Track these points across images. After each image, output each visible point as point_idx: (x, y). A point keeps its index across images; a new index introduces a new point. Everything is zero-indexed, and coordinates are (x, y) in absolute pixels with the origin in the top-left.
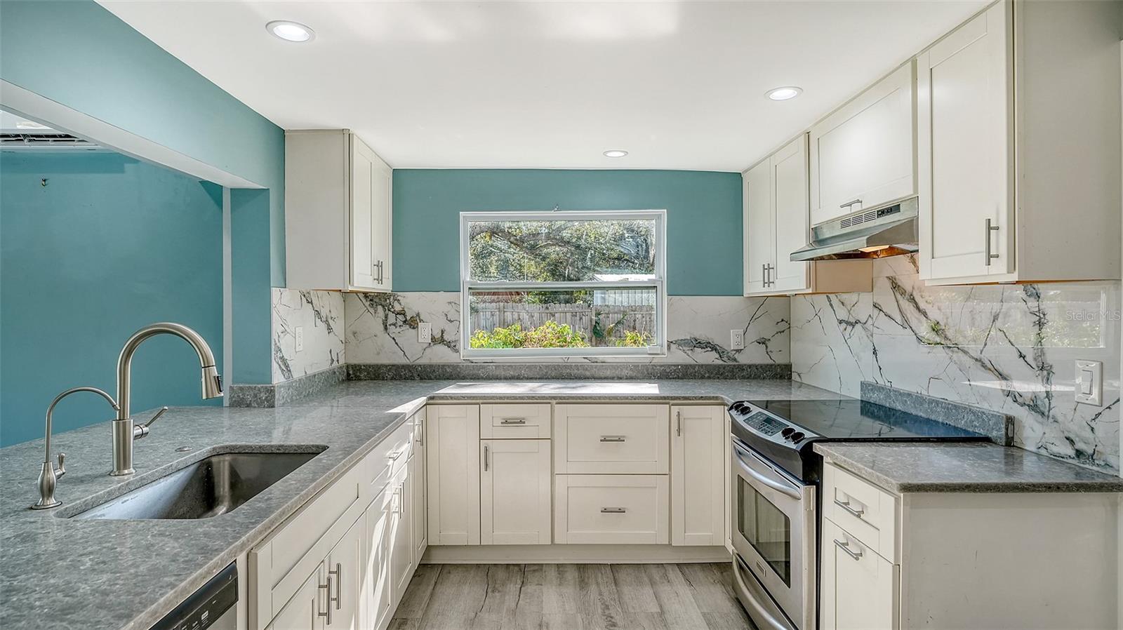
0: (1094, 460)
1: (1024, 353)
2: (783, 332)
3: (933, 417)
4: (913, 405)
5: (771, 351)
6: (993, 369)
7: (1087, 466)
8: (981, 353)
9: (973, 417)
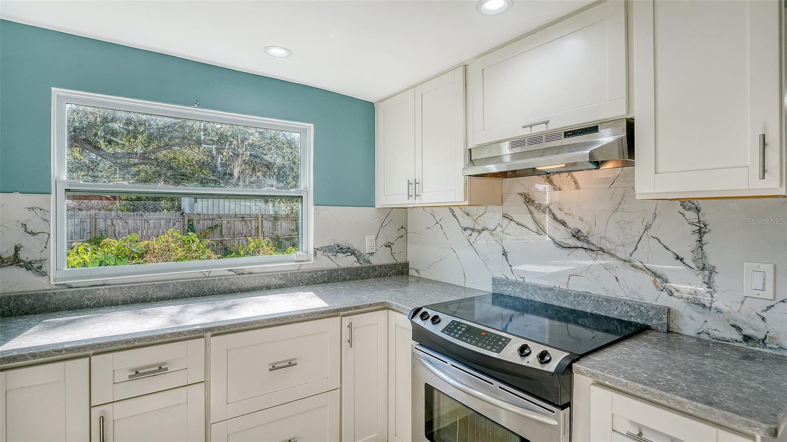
0: (765, 344)
1: (681, 256)
2: (402, 237)
3: (580, 308)
4: (555, 297)
5: (394, 253)
6: (644, 269)
7: (757, 349)
8: (631, 255)
9: (628, 309)
